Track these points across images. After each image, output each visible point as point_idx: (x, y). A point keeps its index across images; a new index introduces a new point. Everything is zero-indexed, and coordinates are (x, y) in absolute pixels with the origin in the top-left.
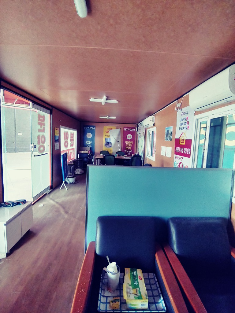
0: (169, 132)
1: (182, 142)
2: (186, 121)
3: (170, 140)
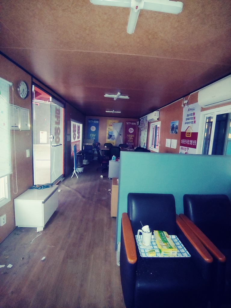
0: (175, 126)
1: (188, 135)
2: (193, 116)
3: (176, 133)
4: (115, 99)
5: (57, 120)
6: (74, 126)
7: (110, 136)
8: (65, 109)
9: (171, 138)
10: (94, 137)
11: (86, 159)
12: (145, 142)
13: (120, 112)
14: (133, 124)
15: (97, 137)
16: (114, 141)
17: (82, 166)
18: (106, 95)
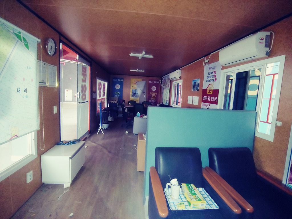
0: (196, 84)
1: (209, 92)
2: (214, 75)
3: (197, 91)
4: (140, 58)
5: (84, 77)
6: (100, 84)
7: (134, 94)
8: (91, 67)
9: (193, 95)
10: (118, 95)
11: (111, 116)
12: (168, 99)
13: (144, 71)
14: (155, 82)
15: (121, 95)
16: (138, 99)
17: (107, 123)
18: (132, 54)
